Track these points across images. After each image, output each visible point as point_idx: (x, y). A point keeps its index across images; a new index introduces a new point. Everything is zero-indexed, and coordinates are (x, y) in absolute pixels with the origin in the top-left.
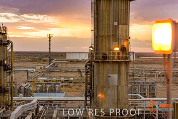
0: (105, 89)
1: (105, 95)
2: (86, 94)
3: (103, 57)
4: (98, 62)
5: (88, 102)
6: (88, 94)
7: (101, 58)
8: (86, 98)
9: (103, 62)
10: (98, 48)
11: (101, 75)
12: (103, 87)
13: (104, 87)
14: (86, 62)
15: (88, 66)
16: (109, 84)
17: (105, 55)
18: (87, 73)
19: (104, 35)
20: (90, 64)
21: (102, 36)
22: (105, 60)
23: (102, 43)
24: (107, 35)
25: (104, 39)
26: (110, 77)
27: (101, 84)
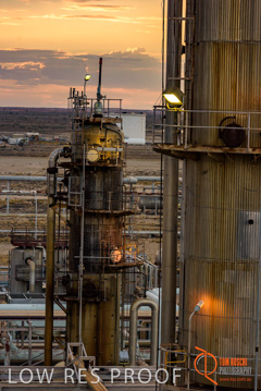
0: (227, 276)
1: (230, 301)
3: (222, 134)
5: (60, 324)
6: (59, 291)
7: (211, 139)
8: (50, 309)
11: (209, 213)
12: (218, 267)
13: (223, 267)
14: (54, 154)
15: (61, 171)
16: (246, 256)
17: (234, 125)
18: (55, 200)
19: (228, 39)
20: (69, 160)
21: (219, 46)
22: (238, 150)
23: (217, 73)
24: (245, 42)
25: (228, 57)
26: (251, 222)
27: (210, 255)
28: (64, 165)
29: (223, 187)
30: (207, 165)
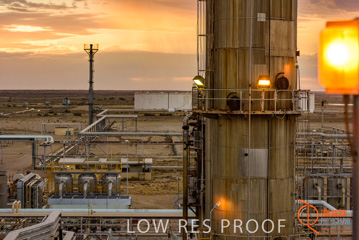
0: (234, 187)
1: (236, 201)
2: (185, 200)
3: (228, 103)
4: (216, 117)
6: (190, 201)
7: (224, 106)
8: (185, 212)
9: (230, 117)
10: (216, 80)
11: (223, 150)
12: (229, 182)
13: (231, 182)
14: (186, 118)
15: (191, 128)
16: (244, 175)
17: (235, 97)
18: (187, 145)
19: (231, 46)
20: (195, 121)
21: (227, 51)
22: (235, 112)
23: (226, 67)
24: (240, 48)
25: (231, 57)
26: (246, 155)
27: (224, 175)
28: (192, 124)
29: (230, 134)
30: (222, 121)
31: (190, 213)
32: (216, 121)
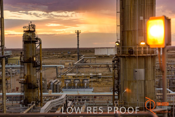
0: (131, 84)
1: (132, 89)
2: (114, 89)
3: (129, 51)
4: (124, 57)
5: (116, 97)
6: (116, 89)
7: (127, 53)
8: (114, 93)
9: (130, 57)
10: (124, 43)
11: (127, 70)
12: (130, 82)
13: (131, 82)
14: (113, 58)
15: (115, 62)
16: (135, 79)
17: (131, 49)
18: (114, 68)
21: (128, 31)
22: (132, 55)
23: (128, 38)
24: (133, 30)
25: (130, 34)
26: (136, 71)
27: (128, 79)
28: (116, 60)
30: (127, 59)
31: (116, 94)
32: (124, 59)
